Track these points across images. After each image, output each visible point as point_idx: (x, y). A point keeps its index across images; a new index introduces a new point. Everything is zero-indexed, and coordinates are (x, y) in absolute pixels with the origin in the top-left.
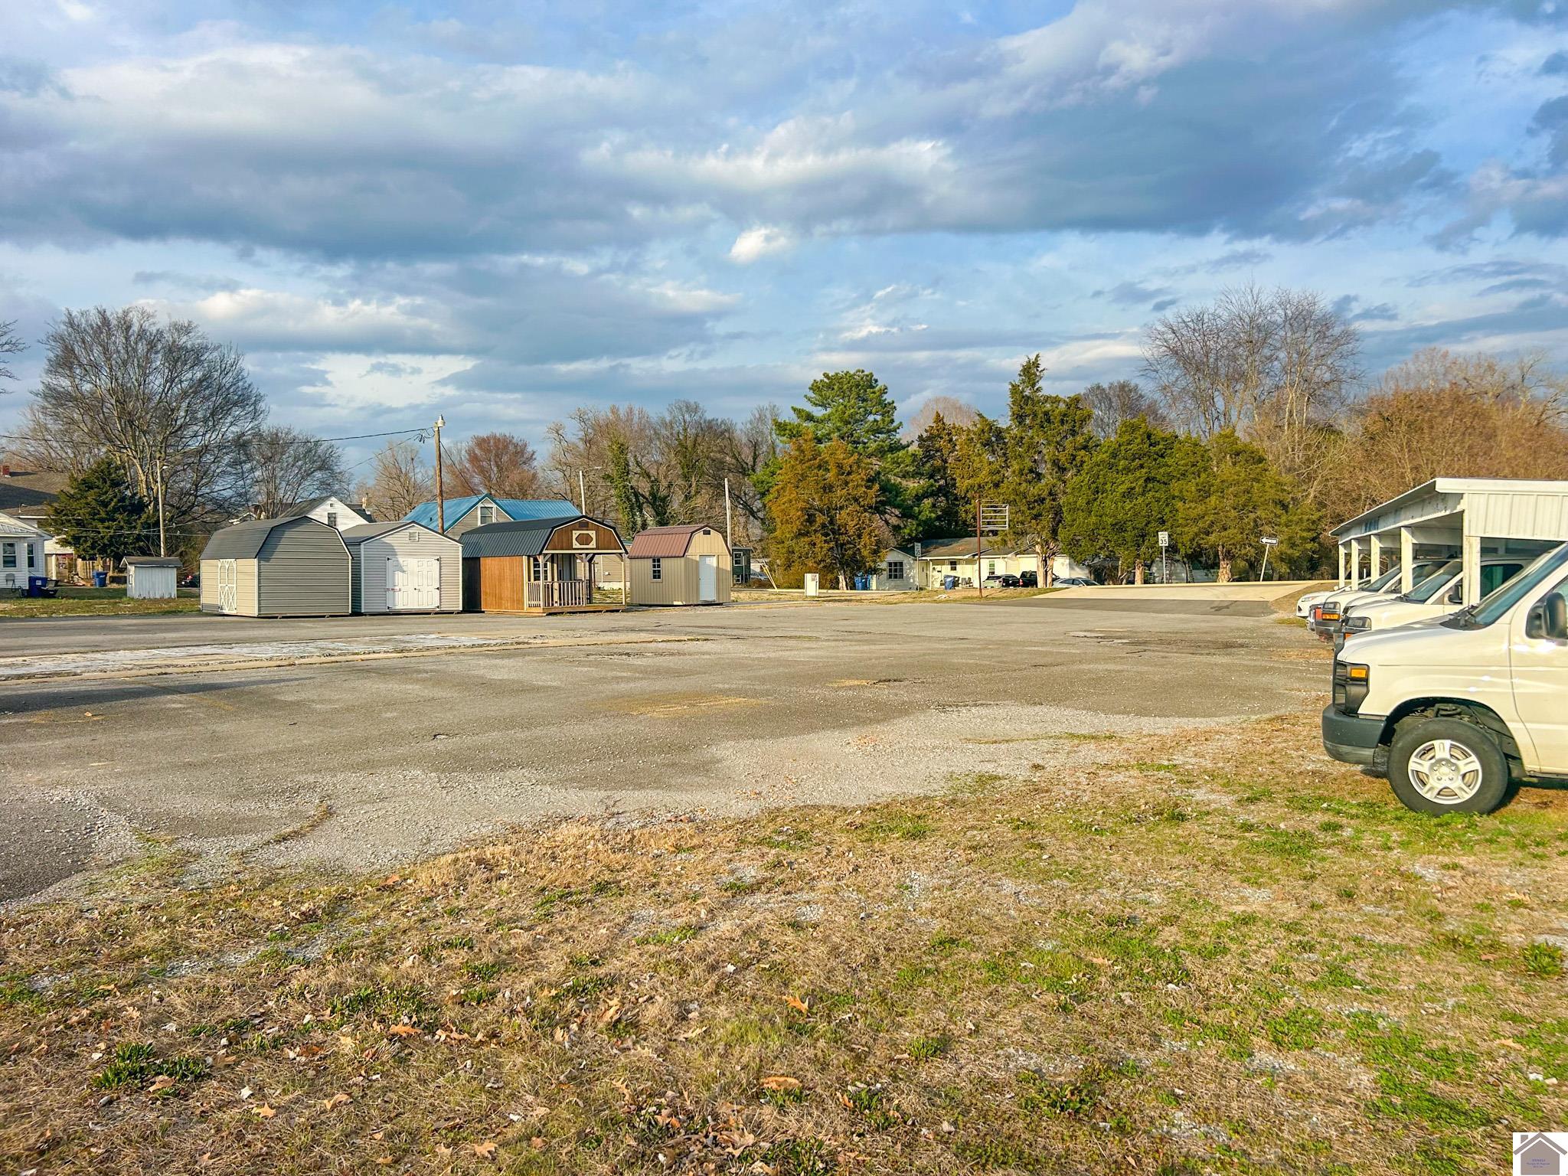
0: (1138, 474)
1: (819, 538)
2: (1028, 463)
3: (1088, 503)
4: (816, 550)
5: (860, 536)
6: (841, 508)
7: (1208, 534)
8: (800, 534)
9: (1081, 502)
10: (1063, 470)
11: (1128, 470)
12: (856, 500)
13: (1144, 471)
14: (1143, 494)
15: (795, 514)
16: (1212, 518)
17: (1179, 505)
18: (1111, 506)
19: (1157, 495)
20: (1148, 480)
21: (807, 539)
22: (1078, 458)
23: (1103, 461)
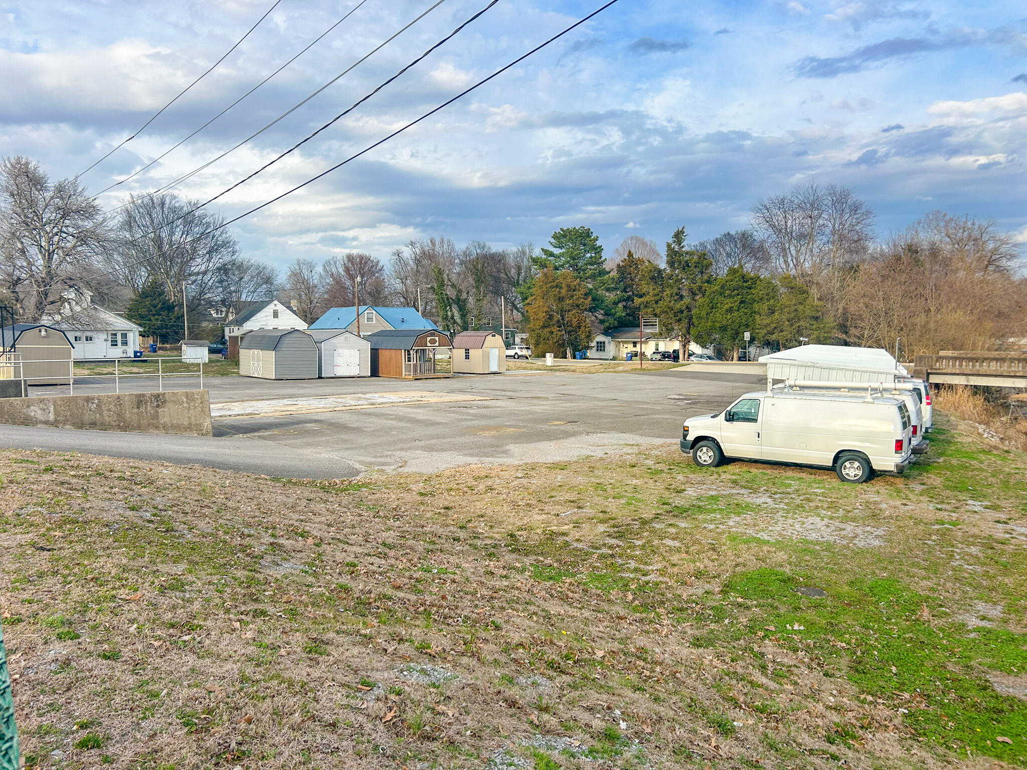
0: (735, 299)
1: (555, 329)
2: (675, 290)
3: (707, 314)
4: (554, 336)
5: (579, 327)
6: (569, 311)
7: (773, 334)
8: (544, 327)
9: (703, 313)
10: (694, 294)
11: (730, 296)
12: (578, 306)
13: (739, 297)
14: (738, 310)
15: (542, 315)
16: (774, 325)
17: (757, 316)
18: (720, 317)
19: (746, 311)
20: (742, 302)
21: (548, 329)
22: (703, 288)
23: (717, 291)
